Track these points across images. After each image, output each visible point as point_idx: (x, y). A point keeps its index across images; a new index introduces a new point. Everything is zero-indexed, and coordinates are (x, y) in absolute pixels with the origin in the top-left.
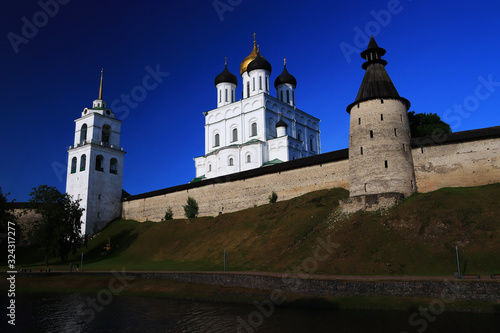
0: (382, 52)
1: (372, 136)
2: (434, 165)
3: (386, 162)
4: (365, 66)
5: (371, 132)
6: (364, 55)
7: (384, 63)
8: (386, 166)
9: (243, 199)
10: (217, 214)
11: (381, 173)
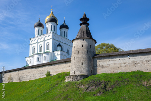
0: (88, 20)
1: (78, 53)
2: (101, 65)
3: (82, 63)
4: (81, 24)
5: (78, 51)
6: (81, 20)
7: (88, 24)
8: (82, 65)
9: (38, 75)
10: (29, 80)
11: (80, 67)
